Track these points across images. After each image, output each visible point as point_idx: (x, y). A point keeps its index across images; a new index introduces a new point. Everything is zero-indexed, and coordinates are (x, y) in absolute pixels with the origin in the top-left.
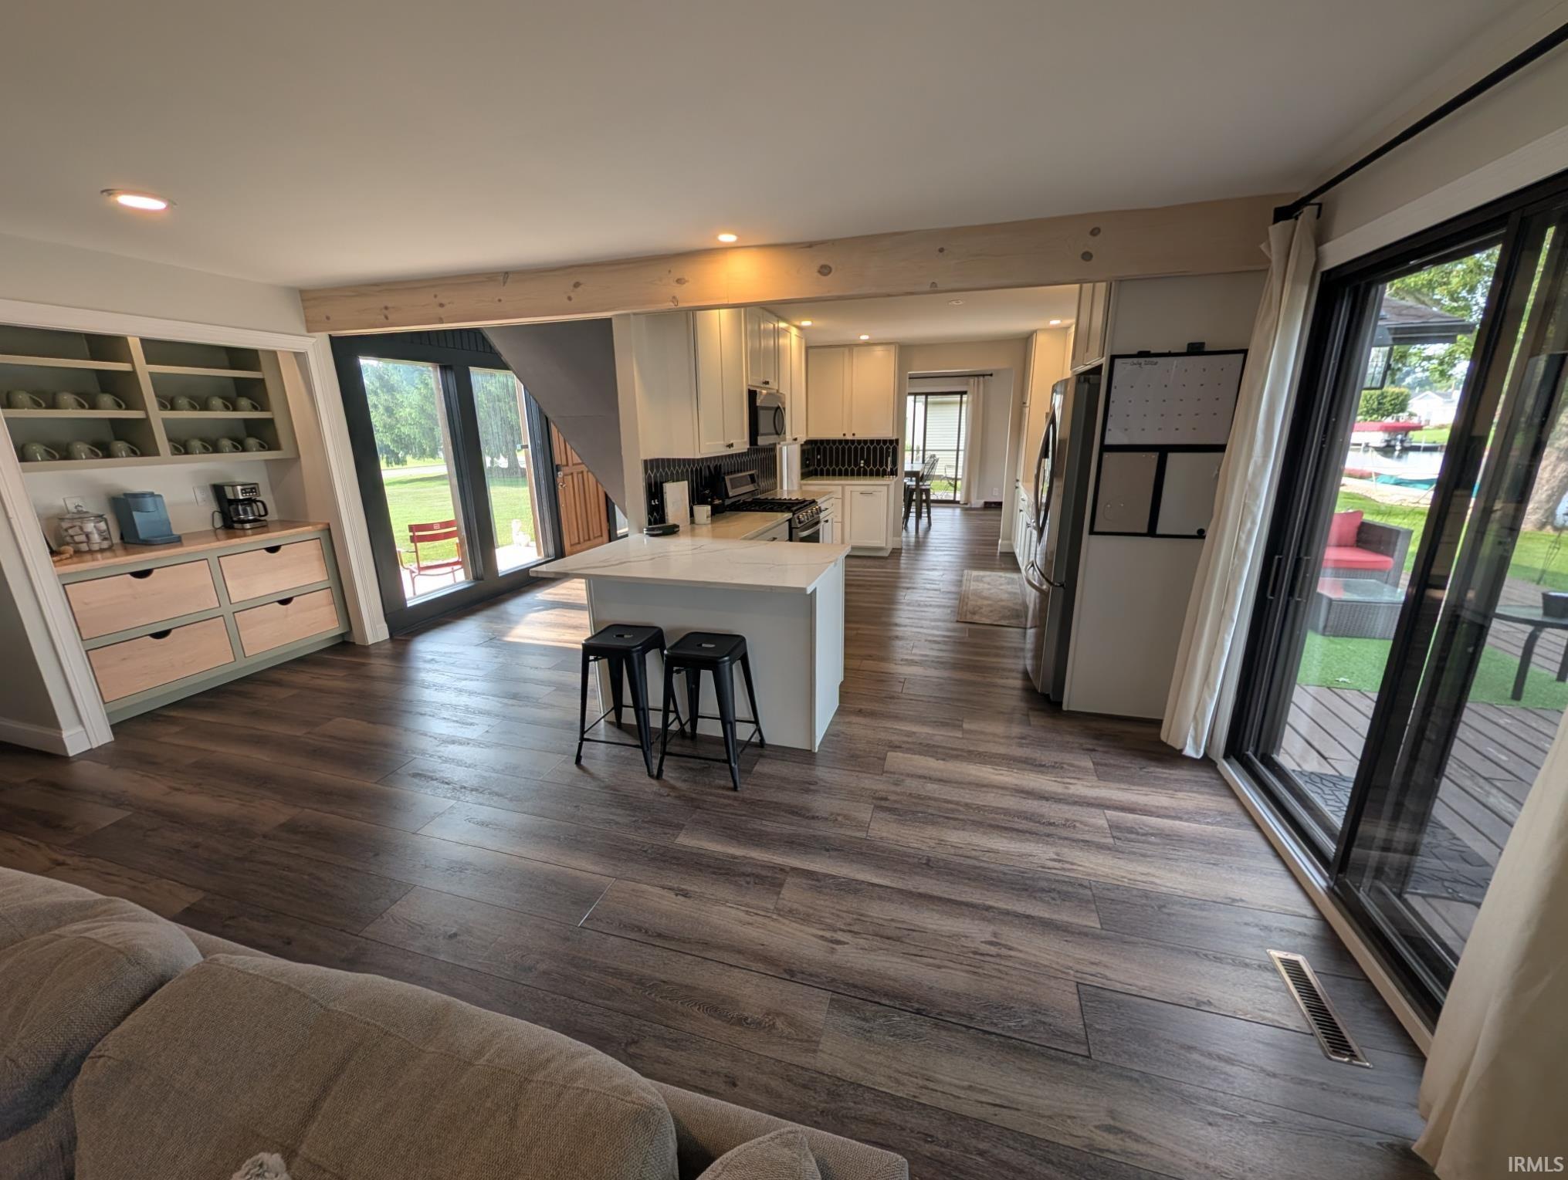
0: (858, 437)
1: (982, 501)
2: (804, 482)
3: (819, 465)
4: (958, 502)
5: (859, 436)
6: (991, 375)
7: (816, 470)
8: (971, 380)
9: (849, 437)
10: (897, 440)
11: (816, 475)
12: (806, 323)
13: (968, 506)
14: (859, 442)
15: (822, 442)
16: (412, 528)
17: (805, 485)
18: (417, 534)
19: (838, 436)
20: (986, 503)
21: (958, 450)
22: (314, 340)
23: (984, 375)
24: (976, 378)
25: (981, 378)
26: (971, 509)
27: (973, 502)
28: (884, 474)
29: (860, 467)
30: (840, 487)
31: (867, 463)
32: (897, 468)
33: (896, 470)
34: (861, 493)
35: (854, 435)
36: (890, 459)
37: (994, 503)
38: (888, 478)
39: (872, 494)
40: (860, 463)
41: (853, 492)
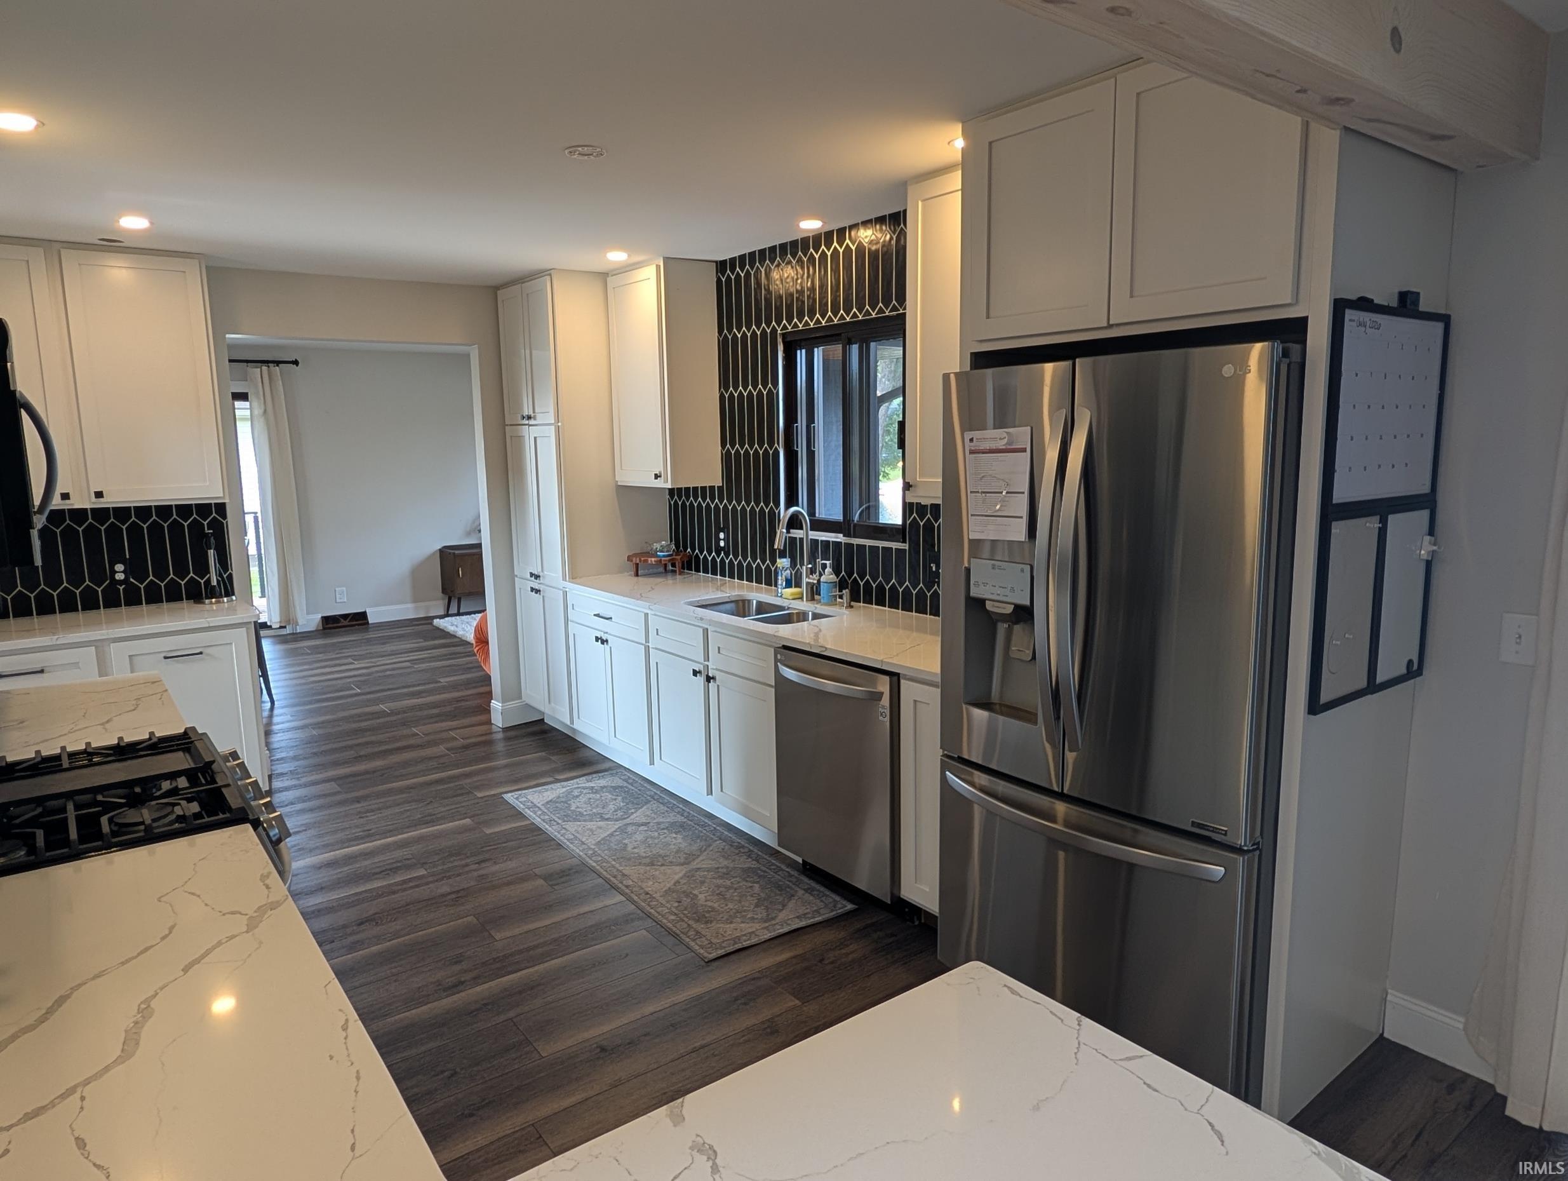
1: (318, 617)
5: (115, 498)
6: (296, 363)
8: (255, 372)
9: (80, 502)
10: (223, 506)
13: (288, 630)
20: (326, 620)
23: (278, 363)
24: (264, 368)
25: (276, 370)
26: (296, 637)
27: (301, 621)
28: (198, 594)
29: (115, 582)
31: (136, 569)
32: (231, 575)
33: (230, 577)
34: (166, 658)
35: (99, 495)
36: (211, 553)
37: (345, 616)
38: (211, 603)
39: (201, 653)
40: (113, 572)
41: (136, 658)
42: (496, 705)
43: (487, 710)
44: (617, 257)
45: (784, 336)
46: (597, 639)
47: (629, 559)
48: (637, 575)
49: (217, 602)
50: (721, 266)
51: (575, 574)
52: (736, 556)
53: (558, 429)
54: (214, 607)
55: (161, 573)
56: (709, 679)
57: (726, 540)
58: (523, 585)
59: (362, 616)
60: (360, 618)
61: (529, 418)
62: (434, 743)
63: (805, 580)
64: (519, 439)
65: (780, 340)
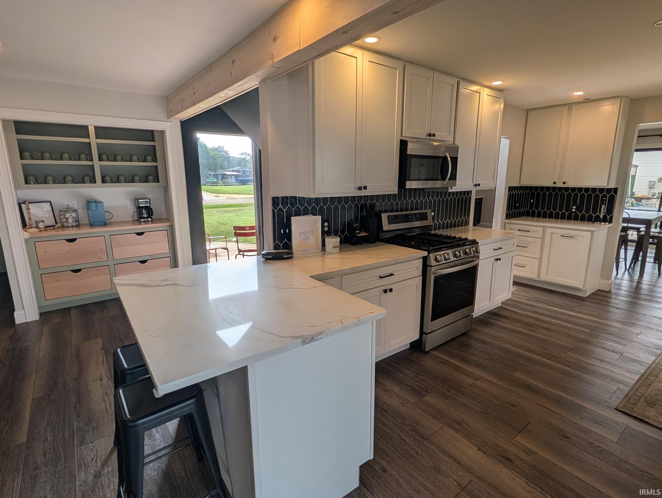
0: (570, 184)
2: (508, 221)
3: (531, 207)
7: (528, 211)
9: (560, 185)
10: (616, 190)
11: (528, 215)
12: (497, 83)
15: (536, 188)
16: (236, 228)
17: (508, 223)
18: (237, 231)
19: (551, 184)
22: (170, 123)
28: (597, 219)
29: (572, 212)
30: (542, 229)
31: (579, 209)
32: (613, 216)
33: (611, 217)
34: (561, 236)
35: (564, 183)
36: (603, 206)
38: (597, 224)
39: (573, 237)
40: (572, 209)
41: (554, 234)
49: (600, 224)
54: (598, 225)
55: (587, 211)
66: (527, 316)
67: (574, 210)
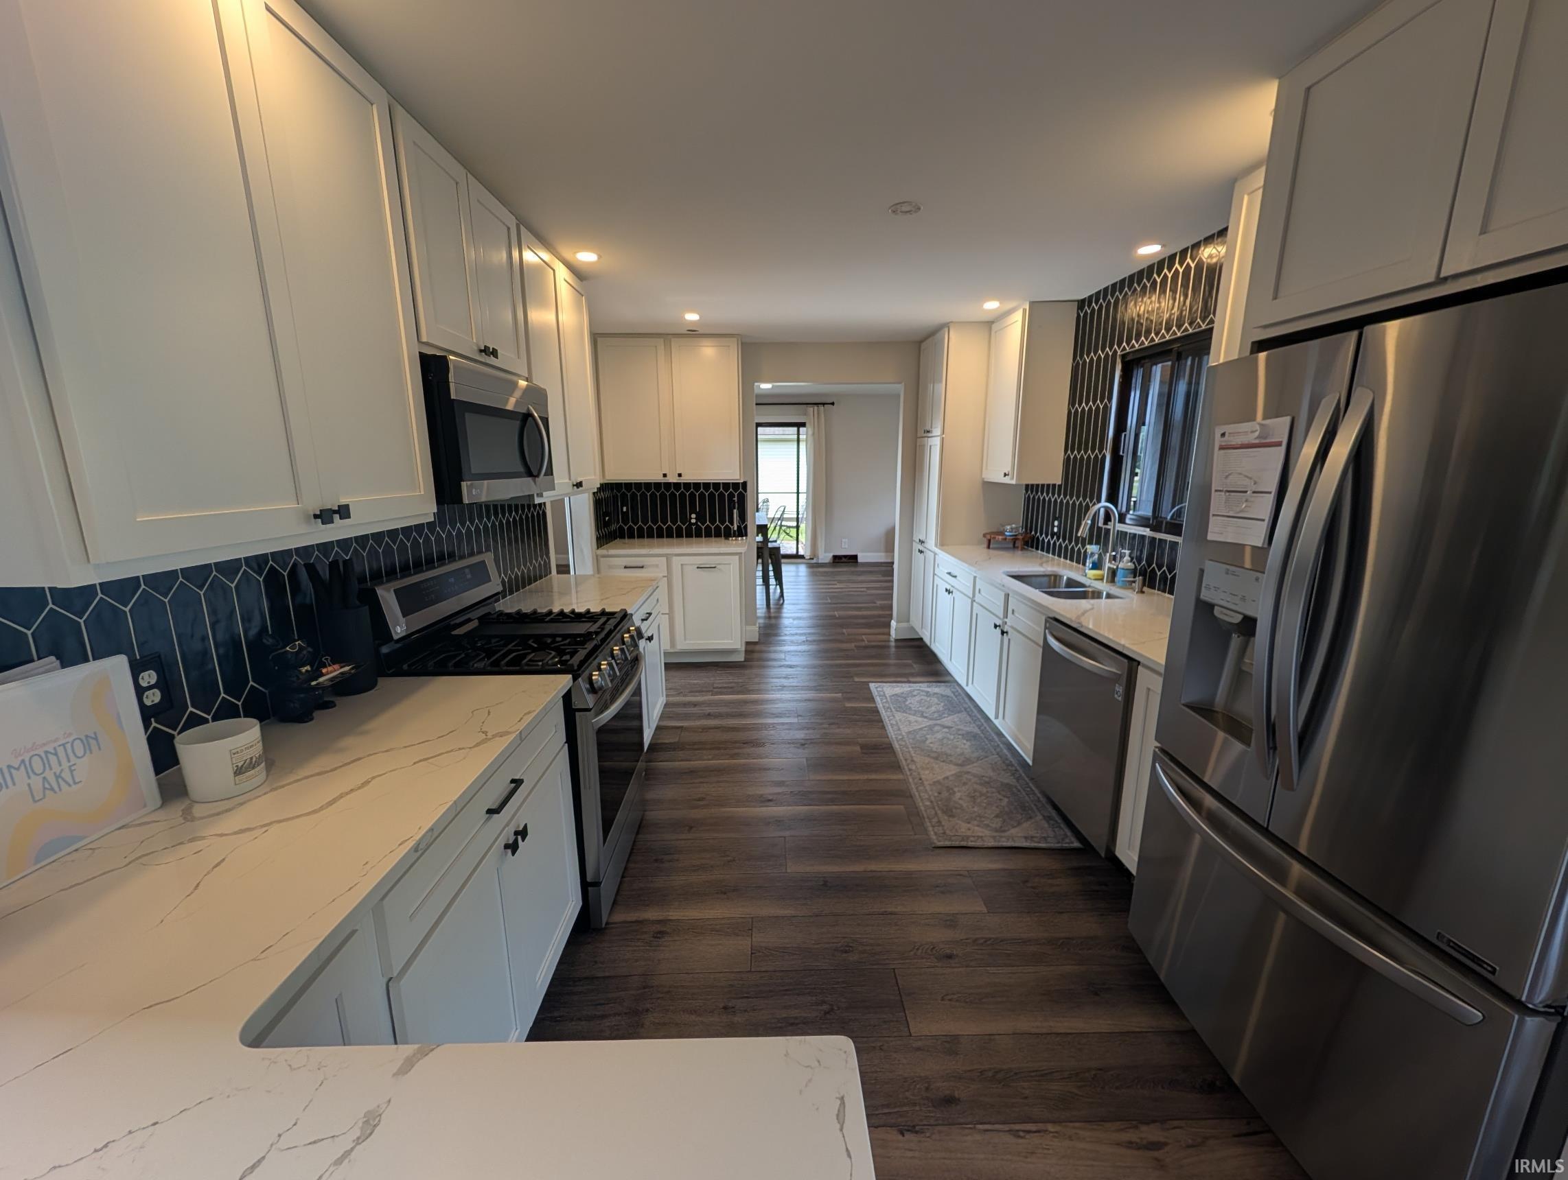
0: (685, 479)
1: (831, 555)
2: (601, 552)
3: (625, 521)
4: (802, 557)
5: (689, 477)
6: (833, 404)
7: (621, 528)
8: (810, 409)
9: (672, 479)
10: (745, 484)
11: (622, 537)
13: (814, 561)
14: (687, 486)
15: (628, 486)
17: (604, 556)
19: (656, 477)
20: (835, 557)
21: (798, 493)
23: (824, 404)
24: (816, 408)
25: (821, 408)
26: (818, 565)
27: (820, 557)
28: (728, 534)
29: (691, 524)
30: (664, 559)
31: (701, 518)
32: (746, 525)
33: (746, 527)
34: (698, 568)
35: (680, 475)
36: (735, 511)
37: (845, 557)
38: (732, 540)
39: (715, 567)
40: (691, 518)
41: (684, 566)
42: (893, 623)
43: (889, 626)
44: (992, 305)
45: (1123, 357)
46: (946, 590)
47: (984, 535)
48: (989, 547)
49: (736, 540)
50: (1081, 304)
51: (943, 543)
52: (1064, 540)
53: (943, 440)
54: (734, 542)
55: (713, 521)
56: (1003, 633)
57: (1059, 527)
58: (917, 546)
59: (855, 557)
60: (853, 559)
61: (928, 432)
62: (850, 641)
63: (1107, 565)
64: (923, 446)
65: (1119, 361)
66: (706, 729)
67: (693, 521)
